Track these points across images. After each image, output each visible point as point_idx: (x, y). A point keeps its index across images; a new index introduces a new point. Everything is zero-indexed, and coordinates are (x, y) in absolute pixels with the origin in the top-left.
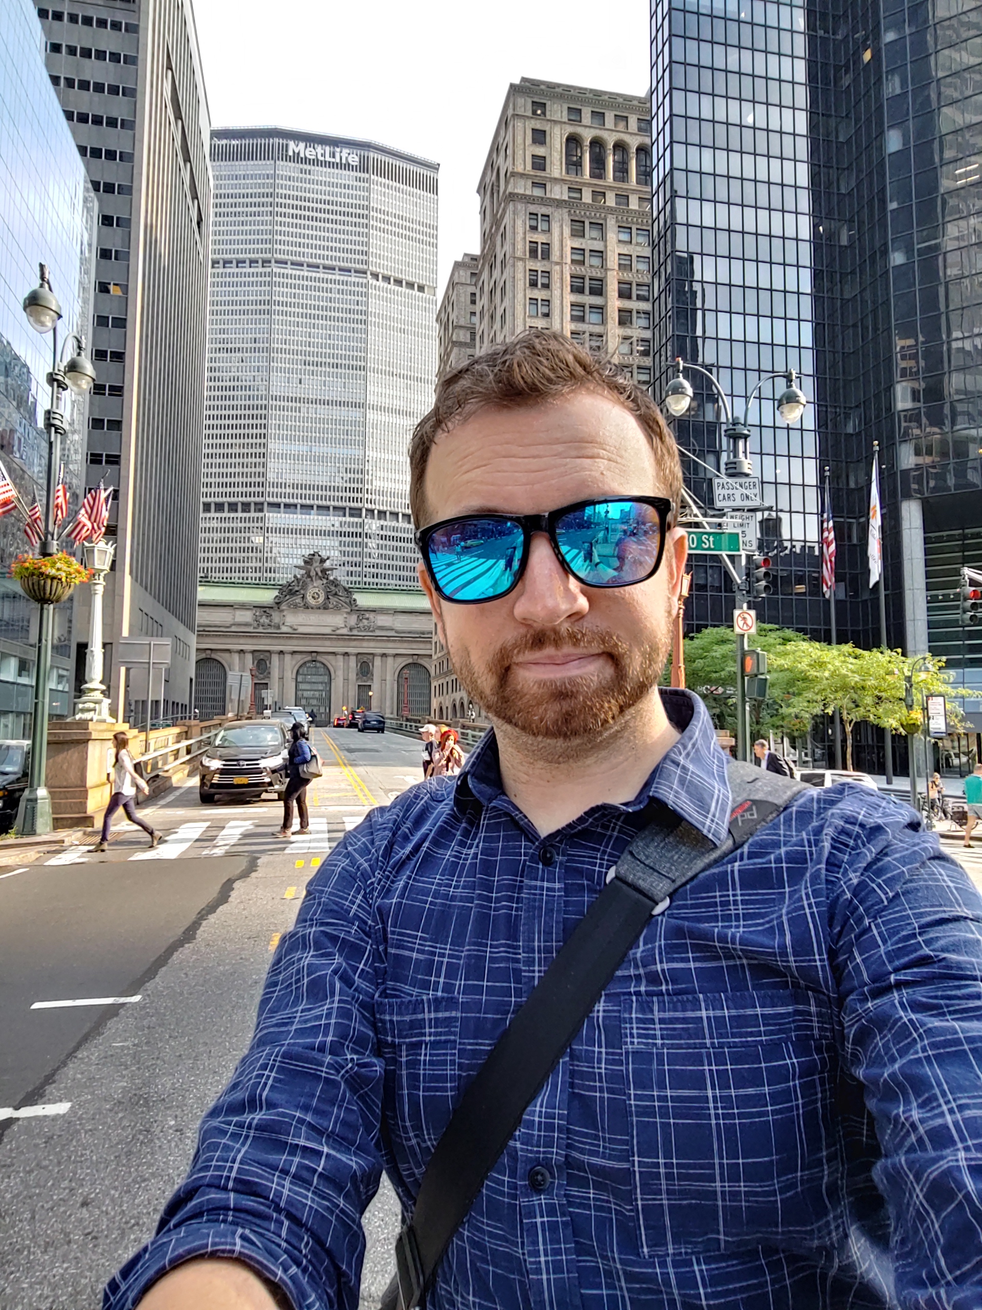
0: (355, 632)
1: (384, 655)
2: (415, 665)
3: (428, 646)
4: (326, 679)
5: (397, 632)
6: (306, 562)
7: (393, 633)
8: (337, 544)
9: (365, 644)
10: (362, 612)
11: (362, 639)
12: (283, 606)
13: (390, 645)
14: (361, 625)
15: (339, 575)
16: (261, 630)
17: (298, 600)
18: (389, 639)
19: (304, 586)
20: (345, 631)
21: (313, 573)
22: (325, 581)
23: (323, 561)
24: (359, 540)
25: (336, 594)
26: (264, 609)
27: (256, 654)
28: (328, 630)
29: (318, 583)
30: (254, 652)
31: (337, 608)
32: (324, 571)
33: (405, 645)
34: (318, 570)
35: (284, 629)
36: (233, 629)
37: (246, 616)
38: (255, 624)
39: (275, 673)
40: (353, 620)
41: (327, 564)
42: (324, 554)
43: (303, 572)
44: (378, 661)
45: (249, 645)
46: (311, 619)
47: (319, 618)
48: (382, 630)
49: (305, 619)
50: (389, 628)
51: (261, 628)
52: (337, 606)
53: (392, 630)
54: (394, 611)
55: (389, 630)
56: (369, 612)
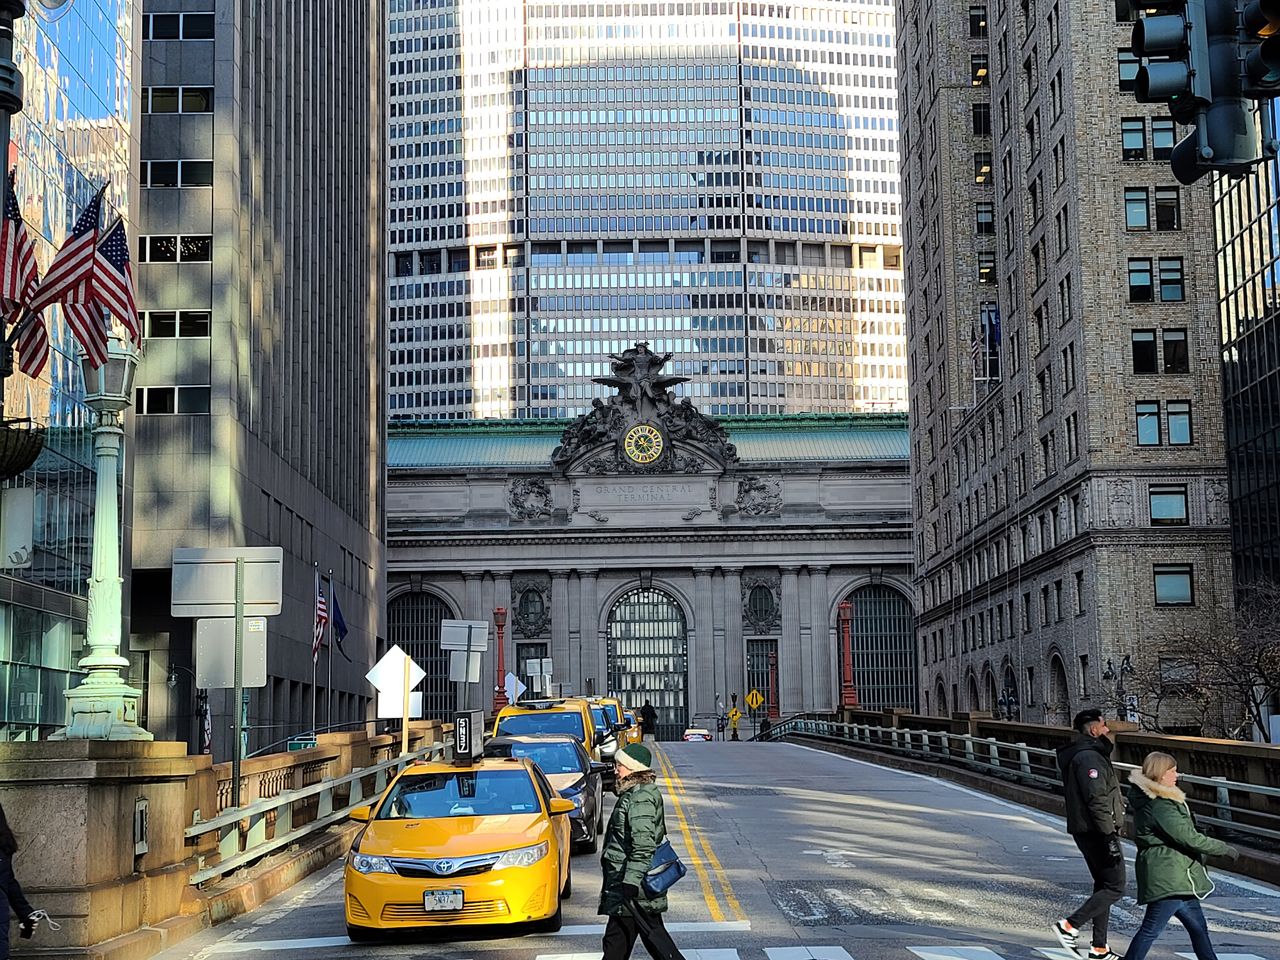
0: (735, 521)
1: (804, 570)
2: (876, 589)
3: (904, 546)
4: (674, 628)
5: (830, 515)
6: (616, 368)
7: (822, 520)
8: (687, 321)
9: (759, 547)
10: (748, 475)
11: (752, 536)
12: (576, 470)
13: (817, 547)
14: (747, 503)
15: (697, 393)
16: (526, 526)
17: (606, 455)
18: (813, 534)
19: (618, 423)
20: (712, 519)
21: (634, 392)
22: (662, 408)
23: (657, 362)
24: (739, 311)
25: (689, 435)
26: (535, 479)
27: (517, 580)
28: (675, 520)
29: (647, 412)
30: (512, 575)
31: (693, 470)
32: (661, 385)
33: (851, 546)
34: (646, 384)
35: (578, 521)
36: (468, 526)
37: (495, 496)
38: (513, 512)
39: (561, 621)
40: (730, 492)
41: (668, 370)
42: (656, 347)
43: (616, 391)
44: (789, 584)
45: (502, 559)
46: (636, 497)
47: (654, 494)
48: (796, 512)
49: (623, 497)
50: (812, 508)
51: (526, 521)
52: (693, 463)
53: (819, 511)
54: (823, 469)
55: (813, 512)
56: (764, 473)
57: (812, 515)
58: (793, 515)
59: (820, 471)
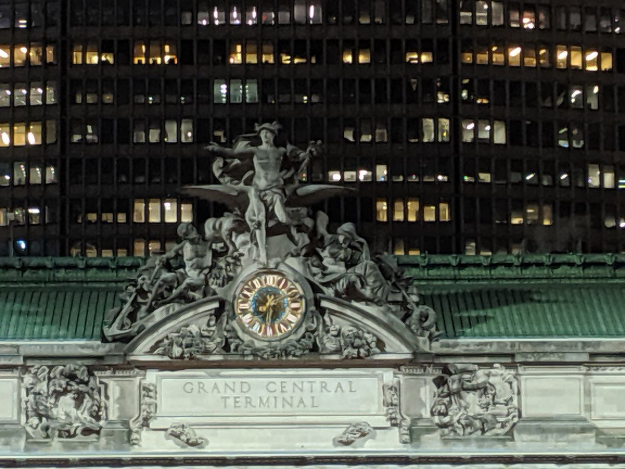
5: (605, 437)
7: (590, 447)
10: (457, 364)
12: (148, 351)
16: (55, 452)
17: (202, 325)
19: (224, 268)
22: (303, 241)
26: (73, 367)
28: (324, 443)
31: (358, 354)
35: (148, 444)
38: (33, 426)
40: (424, 394)
46: (256, 402)
47: (287, 396)
48: (542, 431)
49: (230, 402)
50: (570, 424)
51: (56, 442)
52: (358, 342)
53: (583, 430)
54: (592, 355)
55: (573, 431)
56: (485, 360)
57: (572, 436)
58: (537, 437)
59: (585, 358)
